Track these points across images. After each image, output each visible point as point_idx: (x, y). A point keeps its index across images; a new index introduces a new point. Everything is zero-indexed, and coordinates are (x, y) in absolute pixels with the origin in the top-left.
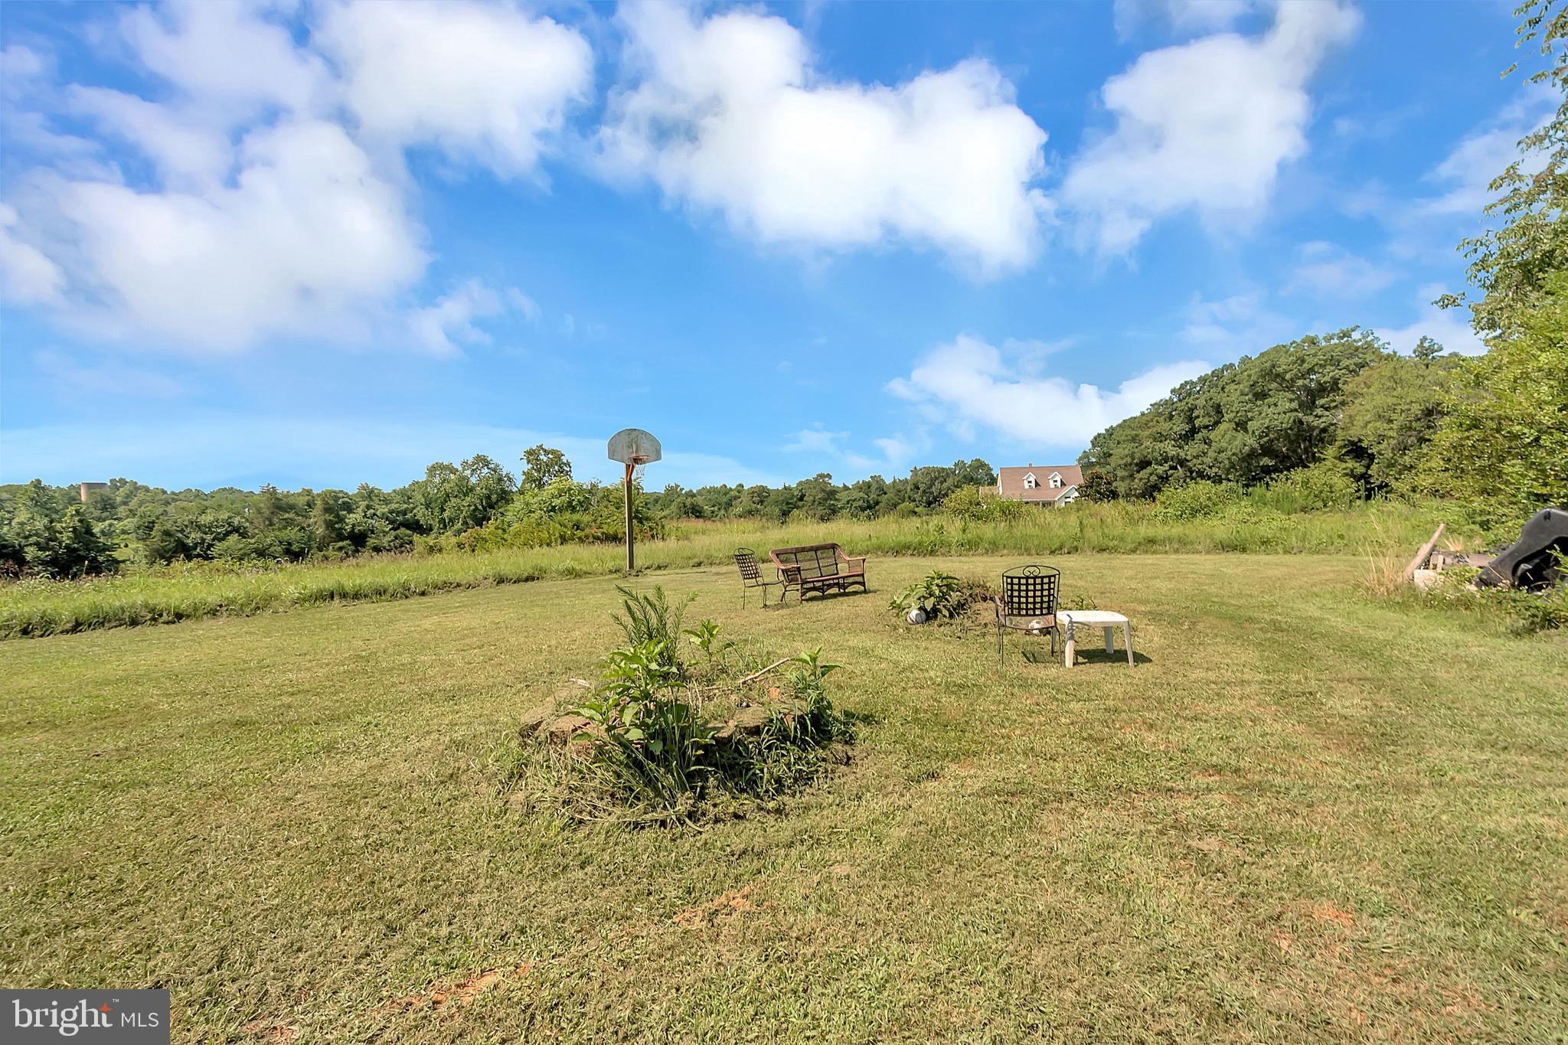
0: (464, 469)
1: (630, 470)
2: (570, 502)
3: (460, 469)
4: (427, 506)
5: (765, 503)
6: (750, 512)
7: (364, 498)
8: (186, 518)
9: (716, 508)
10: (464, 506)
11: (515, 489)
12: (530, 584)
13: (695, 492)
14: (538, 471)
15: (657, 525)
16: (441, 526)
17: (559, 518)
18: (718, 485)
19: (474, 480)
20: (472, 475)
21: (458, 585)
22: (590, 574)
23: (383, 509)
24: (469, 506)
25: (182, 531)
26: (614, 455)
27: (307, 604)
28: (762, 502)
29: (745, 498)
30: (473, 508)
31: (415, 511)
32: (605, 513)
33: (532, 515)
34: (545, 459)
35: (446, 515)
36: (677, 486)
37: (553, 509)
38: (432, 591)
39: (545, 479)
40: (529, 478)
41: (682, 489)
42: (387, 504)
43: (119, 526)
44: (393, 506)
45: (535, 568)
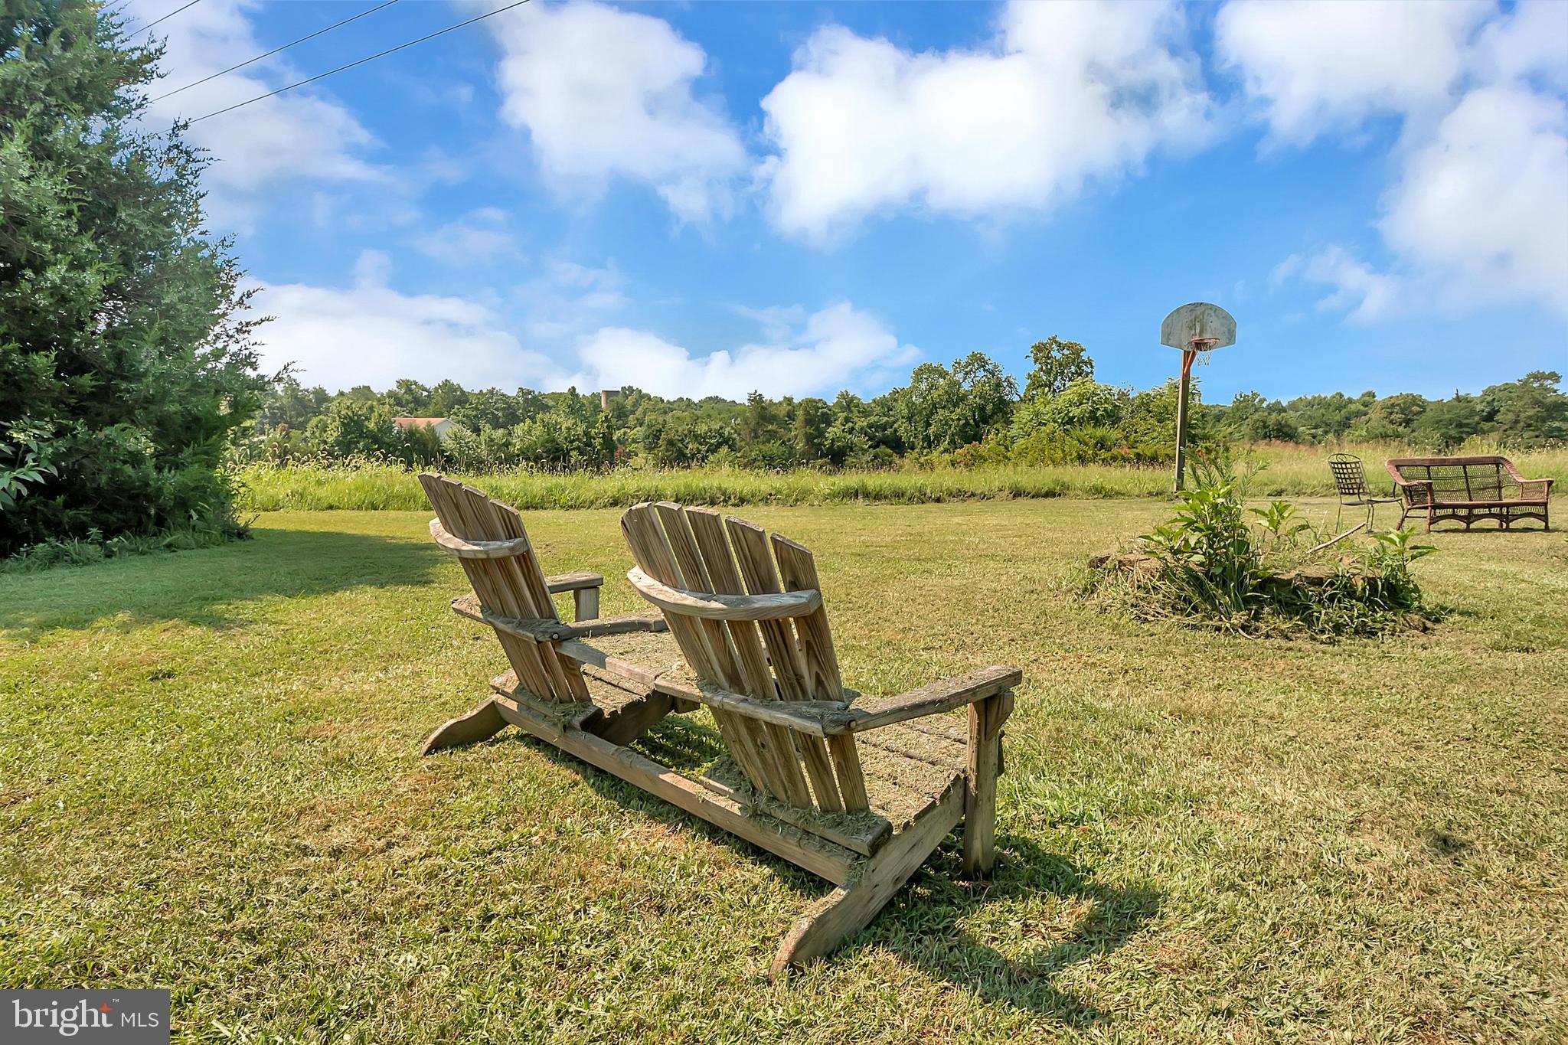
0: (956, 372)
1: (1189, 358)
2: (1093, 412)
3: (951, 371)
4: (910, 419)
5: (1415, 424)
6: (1384, 436)
7: (843, 409)
8: (683, 428)
9: (1320, 431)
10: (953, 420)
11: (1016, 399)
12: (1050, 500)
13: (1284, 404)
14: (1048, 372)
15: (1218, 446)
16: (925, 444)
17: (1078, 432)
18: (1328, 394)
19: (966, 386)
20: (965, 378)
21: (973, 495)
22: (1123, 494)
23: (861, 423)
24: (959, 419)
25: (682, 441)
26: (1168, 339)
27: (836, 500)
28: (1408, 422)
29: (1375, 416)
30: (962, 422)
31: (896, 426)
32: (1142, 427)
33: (1043, 428)
34: (1058, 356)
35: (932, 430)
36: (1254, 395)
37: (1071, 421)
38: (947, 498)
39: (1057, 384)
40: (1036, 383)
41: (1262, 401)
42: (866, 417)
43: (631, 434)
44: (873, 419)
45: (1057, 482)
